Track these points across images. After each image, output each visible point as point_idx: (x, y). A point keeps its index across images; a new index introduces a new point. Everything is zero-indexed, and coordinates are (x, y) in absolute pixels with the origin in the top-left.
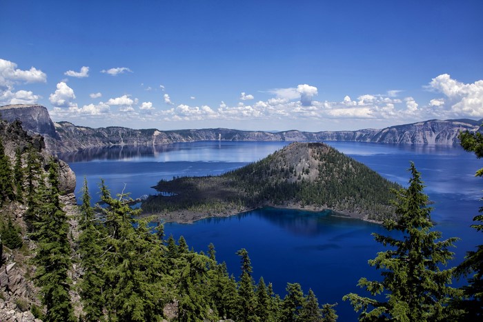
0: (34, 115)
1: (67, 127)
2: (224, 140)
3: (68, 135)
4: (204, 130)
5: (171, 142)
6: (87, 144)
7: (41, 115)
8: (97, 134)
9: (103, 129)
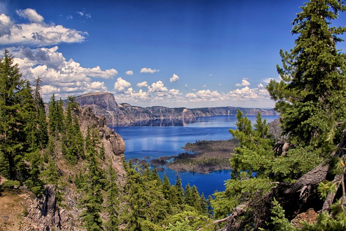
0: (106, 99)
1: (126, 107)
2: (232, 114)
3: (127, 112)
4: (218, 108)
5: (195, 117)
6: (139, 118)
7: (110, 99)
8: (146, 111)
9: (149, 108)
